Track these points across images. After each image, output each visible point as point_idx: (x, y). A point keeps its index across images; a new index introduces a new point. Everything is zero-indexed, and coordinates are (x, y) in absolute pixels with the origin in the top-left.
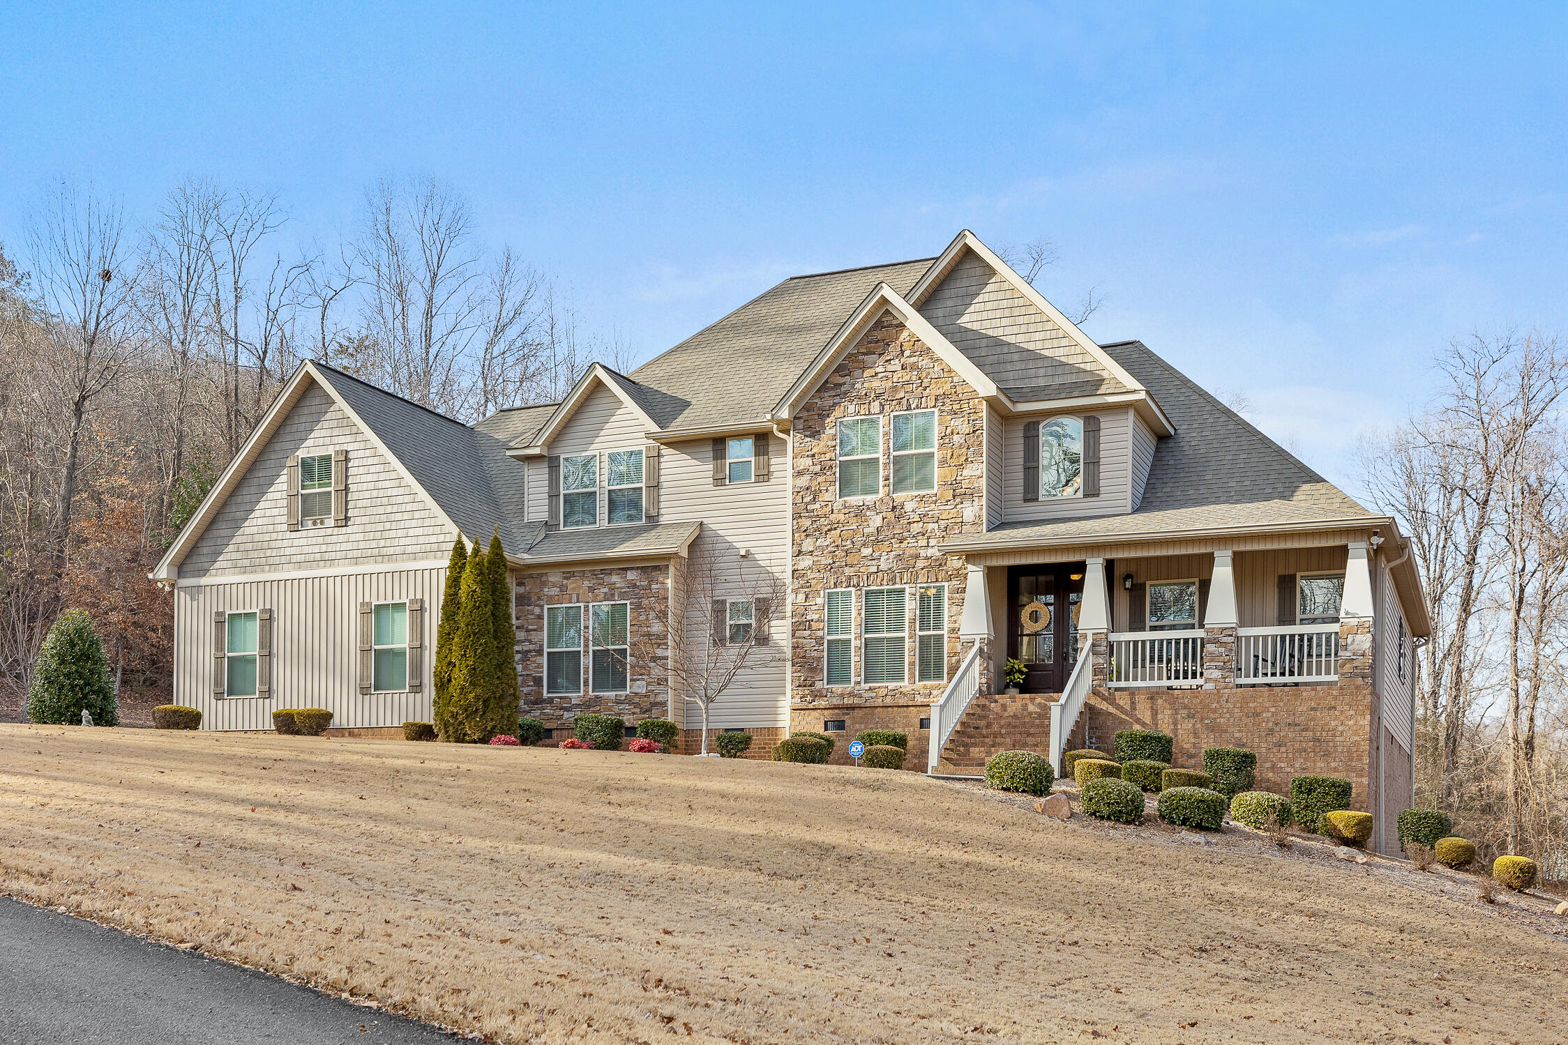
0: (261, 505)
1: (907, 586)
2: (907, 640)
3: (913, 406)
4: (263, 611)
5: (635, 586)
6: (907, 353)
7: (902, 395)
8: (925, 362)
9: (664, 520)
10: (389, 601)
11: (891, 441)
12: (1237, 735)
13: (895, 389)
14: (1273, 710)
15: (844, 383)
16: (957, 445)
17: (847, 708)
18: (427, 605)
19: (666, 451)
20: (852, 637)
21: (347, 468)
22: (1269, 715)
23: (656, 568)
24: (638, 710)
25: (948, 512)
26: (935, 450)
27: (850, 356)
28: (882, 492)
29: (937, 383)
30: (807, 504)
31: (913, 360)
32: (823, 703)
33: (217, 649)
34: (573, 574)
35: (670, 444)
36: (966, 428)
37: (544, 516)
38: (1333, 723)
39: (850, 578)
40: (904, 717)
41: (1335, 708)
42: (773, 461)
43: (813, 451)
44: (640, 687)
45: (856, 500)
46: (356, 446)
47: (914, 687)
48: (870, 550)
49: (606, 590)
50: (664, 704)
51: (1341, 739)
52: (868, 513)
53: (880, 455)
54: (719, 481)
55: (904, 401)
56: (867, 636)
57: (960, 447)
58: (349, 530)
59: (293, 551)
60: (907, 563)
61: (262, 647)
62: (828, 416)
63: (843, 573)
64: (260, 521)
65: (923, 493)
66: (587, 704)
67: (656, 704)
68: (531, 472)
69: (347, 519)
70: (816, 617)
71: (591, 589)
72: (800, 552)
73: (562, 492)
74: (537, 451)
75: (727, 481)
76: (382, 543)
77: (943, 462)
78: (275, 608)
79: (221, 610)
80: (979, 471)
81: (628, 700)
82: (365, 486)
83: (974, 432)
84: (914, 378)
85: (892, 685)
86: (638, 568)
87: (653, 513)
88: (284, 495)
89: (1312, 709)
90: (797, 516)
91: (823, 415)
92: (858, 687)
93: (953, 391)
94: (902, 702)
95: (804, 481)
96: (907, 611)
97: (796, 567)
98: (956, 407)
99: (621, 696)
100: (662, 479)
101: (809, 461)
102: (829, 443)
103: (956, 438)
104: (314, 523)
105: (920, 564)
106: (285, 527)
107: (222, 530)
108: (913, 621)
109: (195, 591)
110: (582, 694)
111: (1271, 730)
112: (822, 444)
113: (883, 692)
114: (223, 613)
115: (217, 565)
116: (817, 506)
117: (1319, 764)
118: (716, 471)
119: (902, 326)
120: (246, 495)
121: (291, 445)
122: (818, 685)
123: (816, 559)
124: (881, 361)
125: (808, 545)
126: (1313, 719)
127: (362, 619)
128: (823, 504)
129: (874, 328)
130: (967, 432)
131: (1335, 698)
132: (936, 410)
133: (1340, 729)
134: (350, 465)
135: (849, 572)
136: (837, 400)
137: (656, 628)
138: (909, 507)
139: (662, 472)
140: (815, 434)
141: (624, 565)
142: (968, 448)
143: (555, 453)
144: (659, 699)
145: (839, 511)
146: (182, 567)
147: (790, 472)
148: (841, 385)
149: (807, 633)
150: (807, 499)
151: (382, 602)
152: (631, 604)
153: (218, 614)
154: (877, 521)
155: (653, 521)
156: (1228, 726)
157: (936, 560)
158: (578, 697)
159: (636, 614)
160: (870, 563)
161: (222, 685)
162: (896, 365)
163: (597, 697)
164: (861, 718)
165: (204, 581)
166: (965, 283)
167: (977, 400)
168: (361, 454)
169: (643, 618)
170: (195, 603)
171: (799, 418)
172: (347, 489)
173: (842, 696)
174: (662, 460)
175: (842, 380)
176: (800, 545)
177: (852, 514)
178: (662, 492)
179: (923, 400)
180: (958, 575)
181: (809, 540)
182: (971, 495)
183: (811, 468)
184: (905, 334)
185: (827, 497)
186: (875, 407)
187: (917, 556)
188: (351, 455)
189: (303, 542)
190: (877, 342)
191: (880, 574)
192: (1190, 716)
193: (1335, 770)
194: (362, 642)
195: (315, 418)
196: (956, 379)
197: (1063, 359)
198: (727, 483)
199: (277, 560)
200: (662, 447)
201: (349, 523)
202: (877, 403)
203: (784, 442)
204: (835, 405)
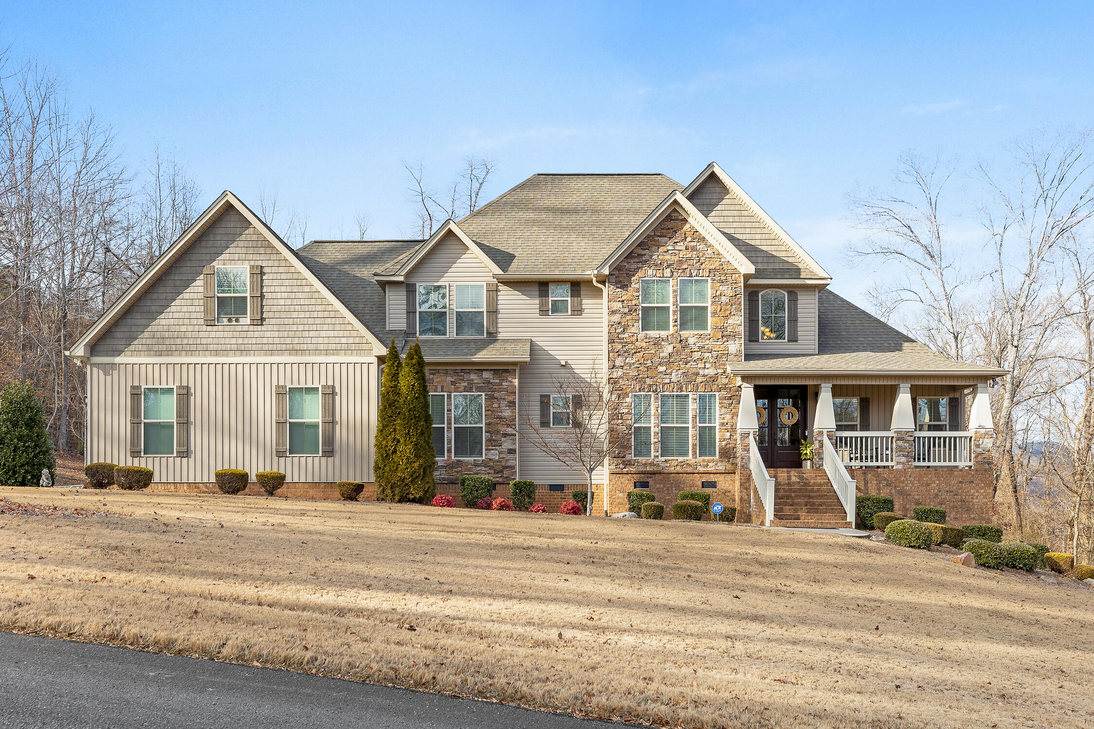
0: (177, 302)
1: (690, 394)
2: (690, 429)
3: (693, 275)
4: (180, 387)
5: (489, 382)
6: (689, 239)
7: (685, 266)
8: (701, 246)
9: (501, 336)
10: (303, 385)
11: (678, 296)
12: (916, 497)
13: (680, 262)
14: (937, 482)
15: (645, 255)
16: (724, 303)
17: (651, 474)
18: (337, 390)
19: (501, 287)
20: (652, 425)
21: (262, 280)
22: (935, 485)
23: (506, 371)
24: (492, 471)
25: (718, 346)
26: (709, 304)
27: (649, 236)
28: (672, 330)
29: (710, 261)
30: (619, 334)
31: (692, 244)
32: (632, 469)
33: (133, 416)
34: (438, 371)
35: (506, 283)
36: (730, 293)
37: (403, 326)
38: (972, 491)
39: (650, 386)
40: (691, 480)
41: (973, 482)
42: (584, 302)
43: (623, 298)
44: (494, 455)
45: (653, 333)
46: (270, 263)
47: (697, 460)
48: (664, 368)
49: (466, 384)
50: (513, 467)
51: (977, 500)
52: (663, 343)
53: (670, 305)
54: (543, 312)
55: (688, 271)
56: (662, 425)
57: (726, 304)
58: (264, 328)
59: (209, 341)
60: (690, 378)
61: (179, 416)
62: (634, 275)
63: (645, 382)
64: (176, 315)
65: (701, 332)
66: (450, 466)
67: (507, 467)
68: (391, 293)
69: (262, 319)
70: (626, 411)
71: (453, 383)
72: (614, 366)
73: (418, 309)
74: (401, 279)
75: (550, 312)
76: (296, 341)
77: (714, 314)
78: (191, 385)
79: (136, 384)
80: (739, 321)
81: (484, 464)
82: (279, 295)
83: (736, 295)
84: (694, 256)
85: (681, 459)
86: (491, 370)
87: (492, 330)
88: (201, 296)
89: (960, 482)
90: (611, 341)
91: (630, 274)
92: (656, 460)
93: (721, 267)
94: (689, 470)
95: (616, 318)
96: (690, 410)
97: (611, 376)
98: (723, 278)
99: (479, 461)
100: (499, 307)
101: (620, 305)
102: (634, 294)
103: (723, 298)
104: (230, 320)
105: (699, 379)
106: (202, 322)
107: (136, 319)
108: (694, 417)
109: (108, 369)
110: (446, 458)
111: (937, 495)
112: (630, 294)
113: (674, 463)
114: (139, 387)
115: (132, 347)
116: (626, 335)
117: (964, 516)
118: (541, 305)
119: (685, 221)
120: (162, 292)
121: (208, 257)
122: (628, 457)
123: (624, 371)
124: (671, 242)
125: (619, 362)
126: (960, 489)
127: (278, 399)
128: (630, 334)
129: (666, 219)
130: (731, 295)
131: (973, 476)
132: (709, 279)
133: (976, 494)
134: (264, 277)
135: (649, 381)
136: (640, 265)
137: (507, 413)
138: (691, 341)
139: (499, 302)
140: (624, 287)
141: (480, 368)
142: (732, 306)
143: (412, 281)
144: (510, 463)
145: (643, 340)
146: (94, 348)
147: (605, 311)
148: (642, 255)
149: (620, 421)
150: (619, 331)
151: (295, 385)
152: (485, 395)
153: (133, 387)
154: (669, 349)
155: (492, 337)
156: (911, 492)
157: (711, 377)
158: (443, 460)
159: (490, 403)
160: (665, 376)
161: (139, 445)
162: (681, 246)
163: (458, 461)
164: (661, 480)
165: (118, 360)
166: (708, 196)
167: (737, 275)
168: (274, 269)
169: (496, 405)
170: (109, 378)
171: (612, 275)
172: (262, 296)
173: (645, 465)
174: (499, 293)
175: (643, 252)
176: (614, 361)
177: (652, 343)
178: (499, 316)
179: (701, 271)
180: (725, 388)
181: (620, 358)
182: (733, 336)
183: (622, 310)
184: (687, 226)
185: (633, 330)
186: (667, 272)
187: (697, 374)
188: (265, 270)
189: (218, 334)
190: (667, 229)
191: (672, 384)
192: (888, 485)
193: (974, 519)
194: (278, 415)
195: (230, 237)
196: (722, 260)
197: (773, 253)
198: (550, 314)
199: (193, 348)
200: (499, 284)
201: (264, 323)
202: (669, 270)
203: (601, 290)
204: (638, 268)
